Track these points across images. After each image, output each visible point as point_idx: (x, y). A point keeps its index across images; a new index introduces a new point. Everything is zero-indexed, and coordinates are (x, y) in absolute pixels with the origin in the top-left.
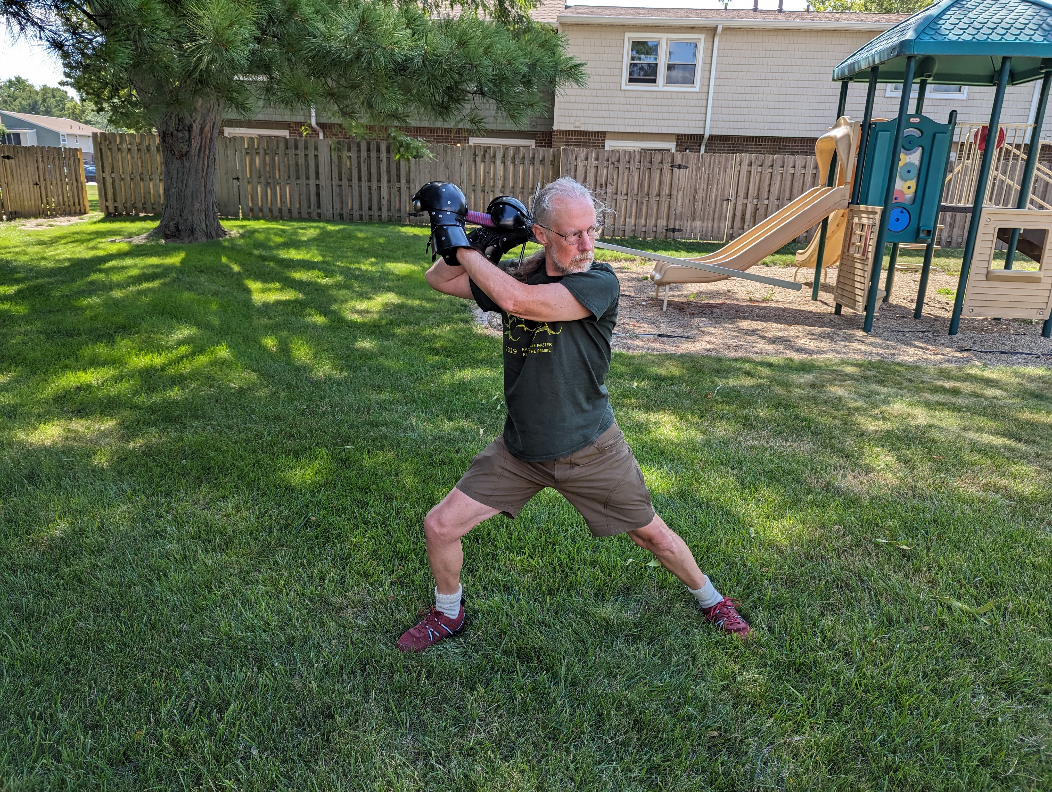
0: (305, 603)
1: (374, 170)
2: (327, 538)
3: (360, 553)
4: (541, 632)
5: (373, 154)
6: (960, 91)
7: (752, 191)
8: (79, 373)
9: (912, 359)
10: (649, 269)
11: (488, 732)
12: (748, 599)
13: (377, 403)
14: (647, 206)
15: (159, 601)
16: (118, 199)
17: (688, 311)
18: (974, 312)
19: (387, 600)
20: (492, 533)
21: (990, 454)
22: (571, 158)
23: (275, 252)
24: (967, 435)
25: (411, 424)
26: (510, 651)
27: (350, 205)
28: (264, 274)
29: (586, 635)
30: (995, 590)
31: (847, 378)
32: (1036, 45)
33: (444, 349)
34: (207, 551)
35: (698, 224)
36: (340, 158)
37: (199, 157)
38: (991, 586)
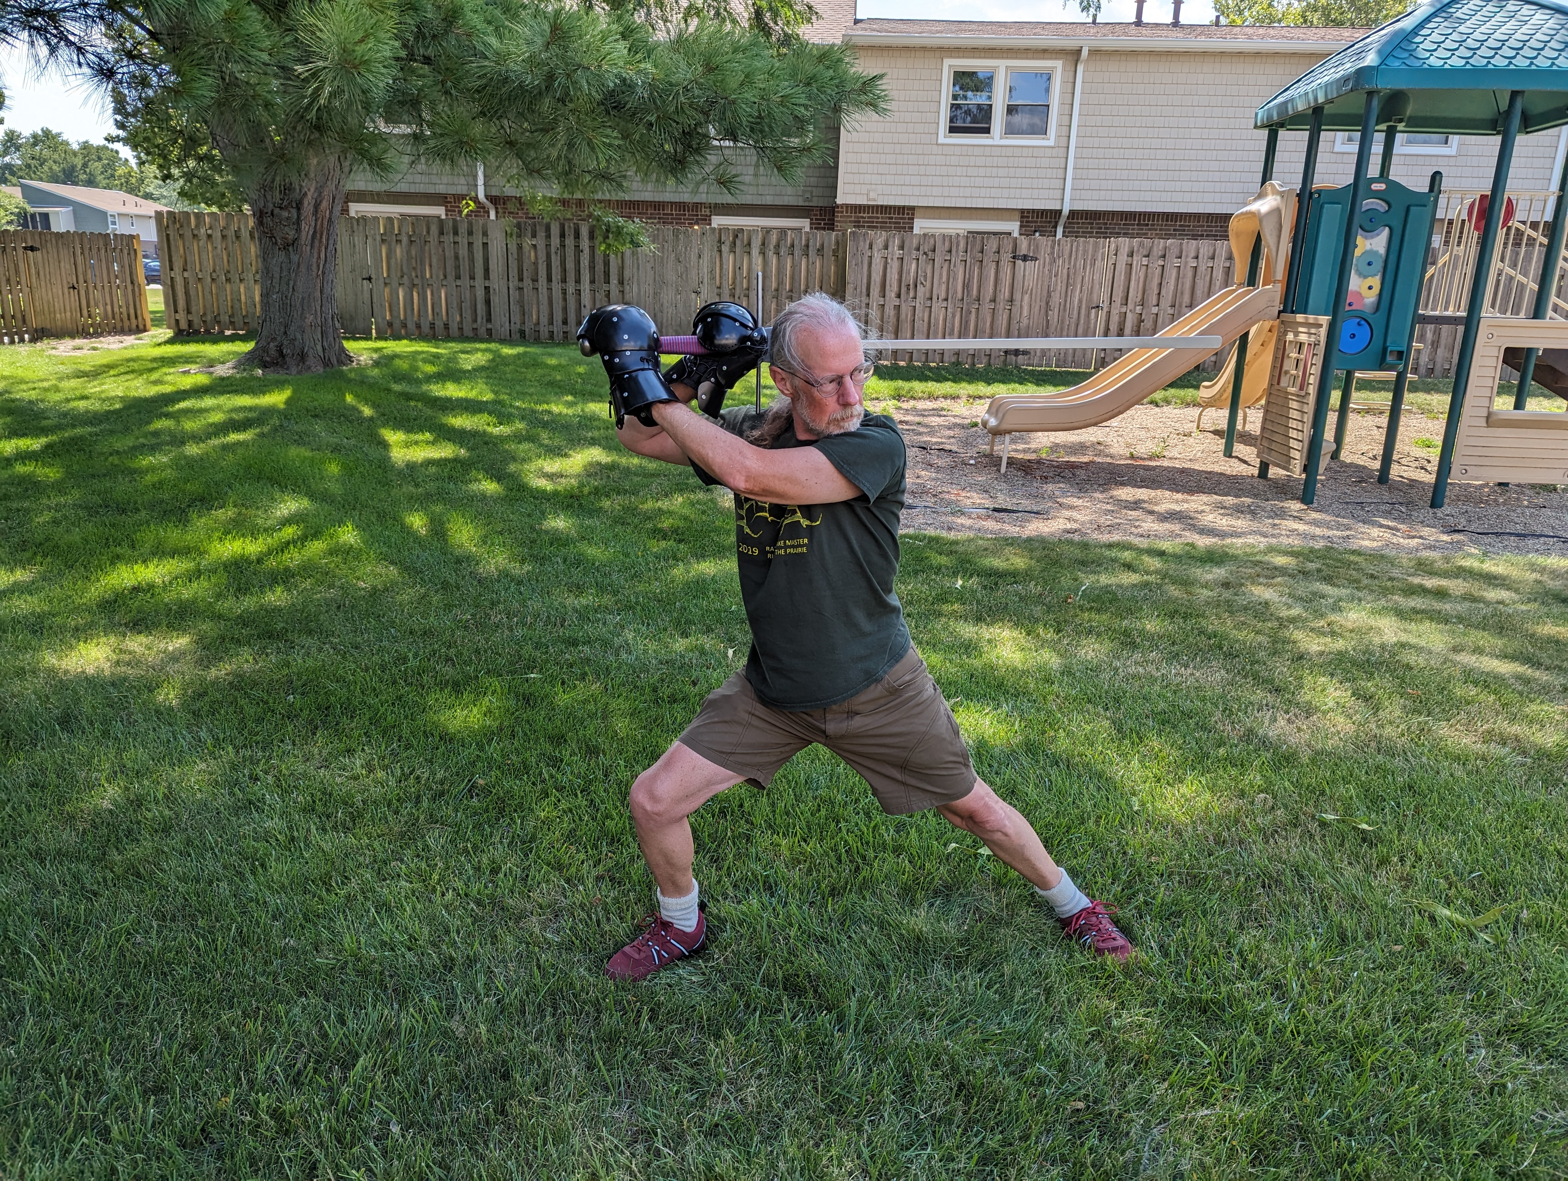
0: (470, 907)
1: (570, 265)
2: (501, 811)
3: (551, 834)
4: (819, 953)
5: (570, 241)
6: (1446, 143)
7: (1134, 295)
8: (135, 567)
9: (1375, 544)
10: (979, 411)
11: (741, 1100)
12: (1129, 903)
13: (575, 610)
14: (977, 317)
15: (253, 904)
16: (193, 309)
17: (1038, 473)
18: (1469, 474)
19: (591, 903)
20: (746, 805)
21: (1493, 687)
22: (864, 246)
23: (425, 387)
24: (1458, 658)
25: (626, 642)
26: (774, 981)
27: (534, 317)
28: (408, 420)
29: (886, 957)
30: (1502, 891)
31: (1277, 573)
32: (1561, 73)
33: (675, 531)
34: (324, 830)
36: (520, 247)
37: (312, 247)
38: (1496, 885)
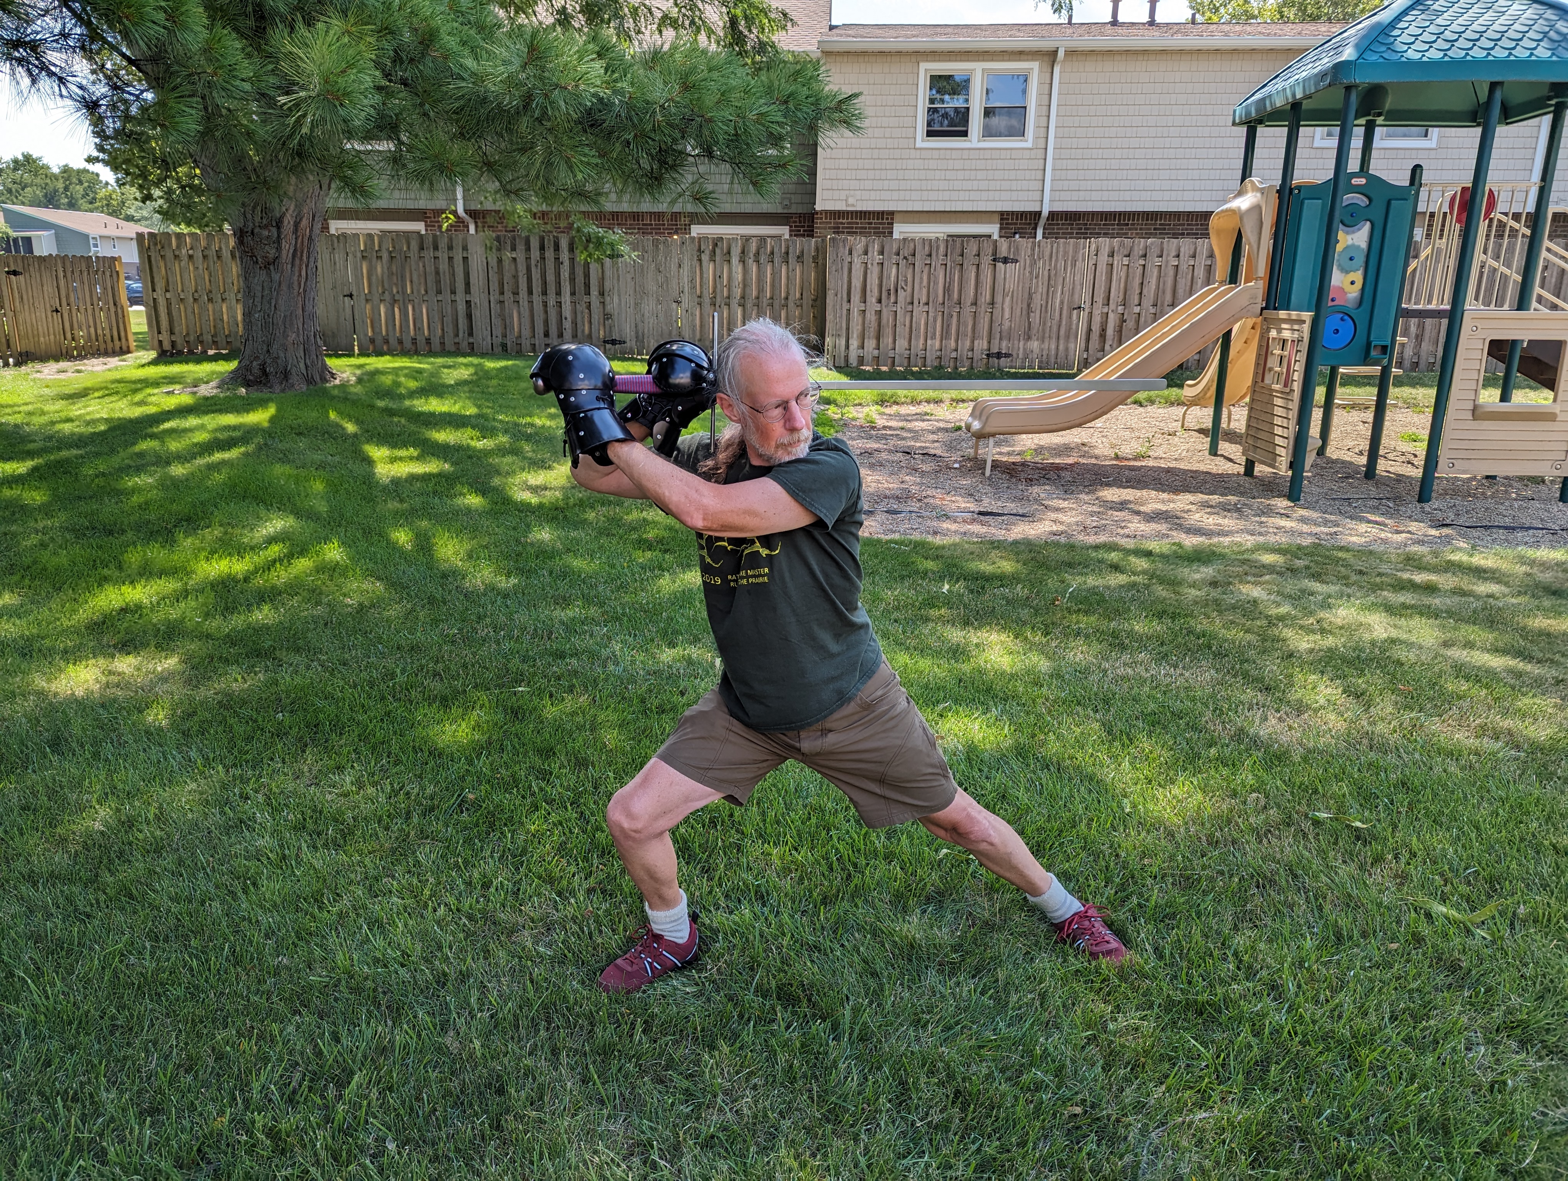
0: (461, 923)
1: (551, 278)
2: (492, 825)
3: (541, 847)
4: (812, 961)
5: (550, 254)
6: (1426, 136)
7: (1116, 295)
8: (123, 588)
9: (1363, 540)
10: (963, 414)
11: (737, 1111)
12: (1122, 906)
13: (562, 623)
14: (959, 321)
15: (246, 923)
16: (177, 330)
17: (1023, 475)
18: (1456, 467)
19: (582, 916)
20: (736, 814)
21: (1484, 681)
22: (843, 252)
23: (408, 403)
24: (1449, 653)
25: (613, 653)
26: (767, 990)
27: (516, 329)
28: (392, 436)
29: (880, 965)
30: (1498, 887)
31: (1265, 571)
32: (1540, 63)
33: (660, 541)
34: (315, 847)
35: (1034, 345)
36: (500, 261)
37: (293, 265)
38: (1491, 881)
